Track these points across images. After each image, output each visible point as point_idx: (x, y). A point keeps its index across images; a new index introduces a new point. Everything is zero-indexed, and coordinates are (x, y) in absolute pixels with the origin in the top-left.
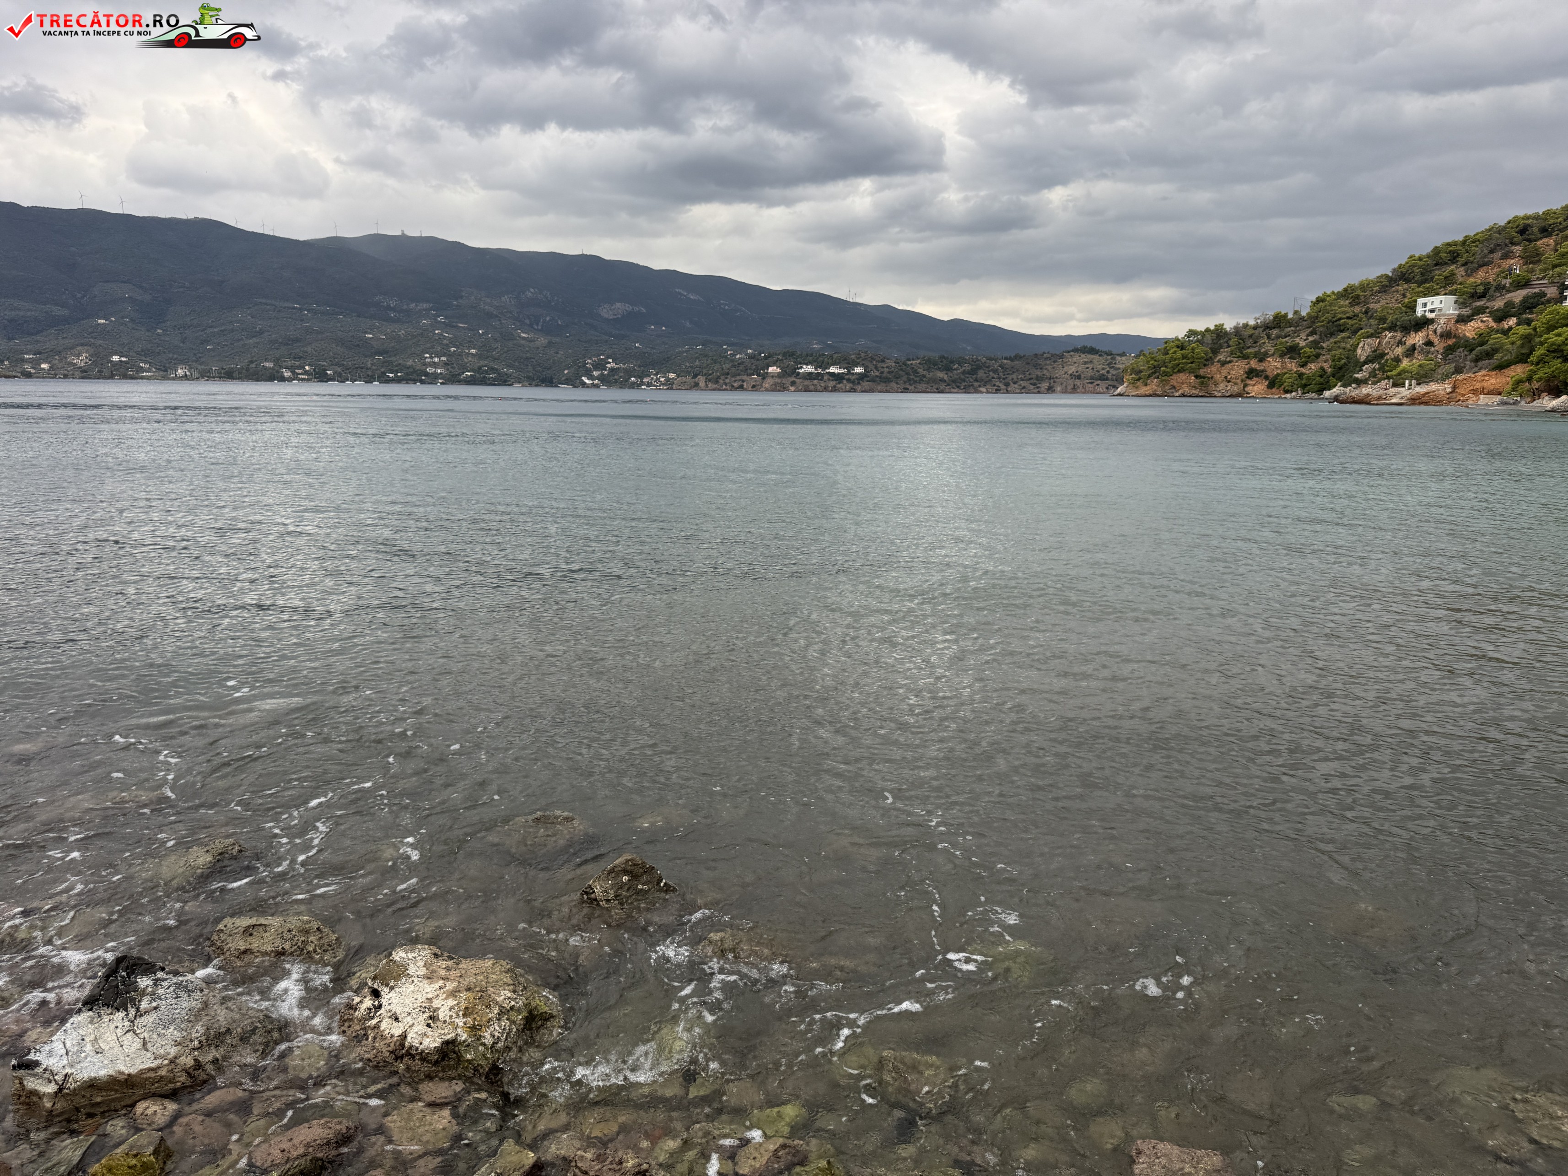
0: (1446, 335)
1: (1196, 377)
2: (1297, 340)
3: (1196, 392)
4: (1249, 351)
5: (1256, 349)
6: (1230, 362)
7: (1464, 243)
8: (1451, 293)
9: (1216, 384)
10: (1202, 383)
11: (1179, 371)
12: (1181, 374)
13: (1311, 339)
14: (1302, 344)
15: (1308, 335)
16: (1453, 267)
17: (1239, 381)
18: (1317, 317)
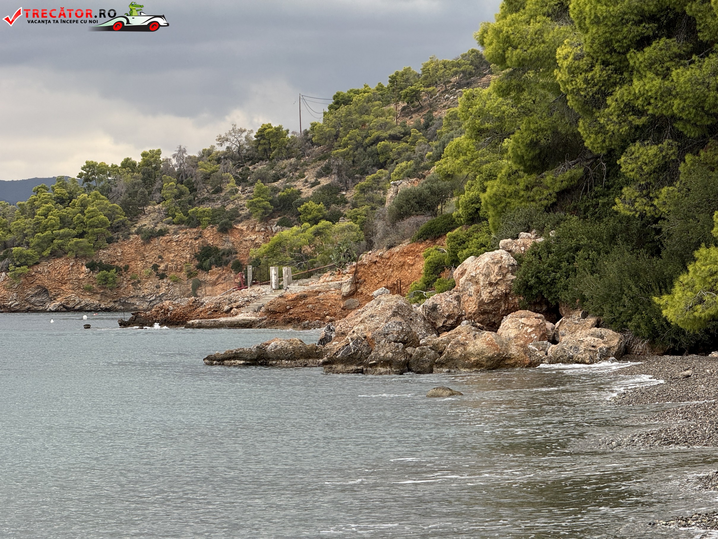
1: (92, 267)
2: (299, 185)
3: (94, 301)
4: (201, 208)
5: (218, 205)
6: (162, 233)
9: (136, 283)
10: (106, 280)
11: (54, 255)
12: (59, 262)
13: (324, 182)
14: (307, 192)
15: (320, 175)
17: (183, 275)
18: (337, 136)
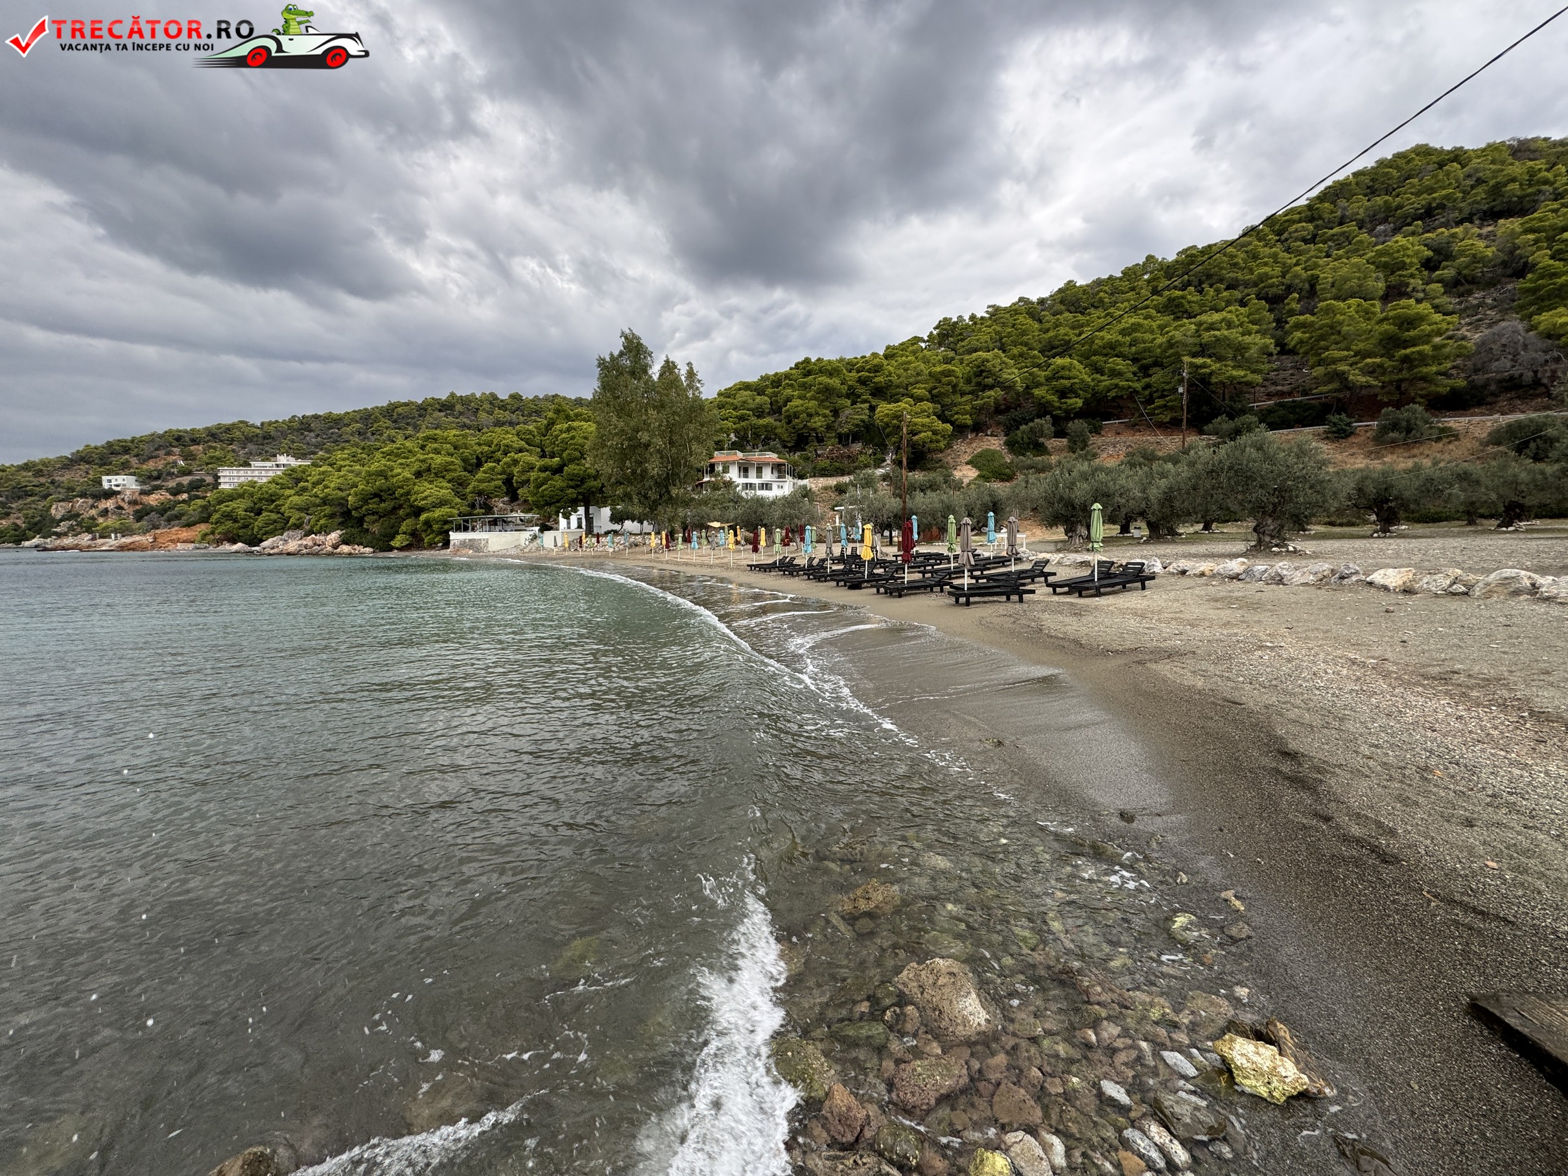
0: (133, 503)
7: (132, 441)
8: (131, 474)
16: (127, 457)
